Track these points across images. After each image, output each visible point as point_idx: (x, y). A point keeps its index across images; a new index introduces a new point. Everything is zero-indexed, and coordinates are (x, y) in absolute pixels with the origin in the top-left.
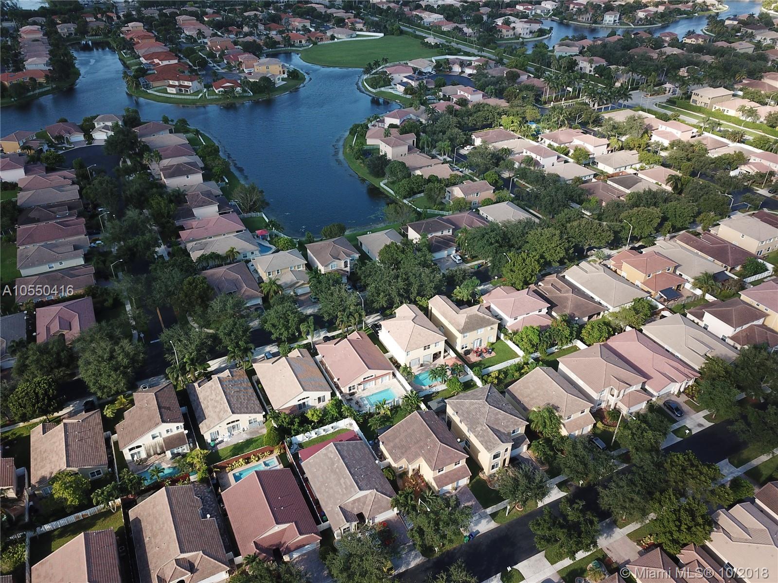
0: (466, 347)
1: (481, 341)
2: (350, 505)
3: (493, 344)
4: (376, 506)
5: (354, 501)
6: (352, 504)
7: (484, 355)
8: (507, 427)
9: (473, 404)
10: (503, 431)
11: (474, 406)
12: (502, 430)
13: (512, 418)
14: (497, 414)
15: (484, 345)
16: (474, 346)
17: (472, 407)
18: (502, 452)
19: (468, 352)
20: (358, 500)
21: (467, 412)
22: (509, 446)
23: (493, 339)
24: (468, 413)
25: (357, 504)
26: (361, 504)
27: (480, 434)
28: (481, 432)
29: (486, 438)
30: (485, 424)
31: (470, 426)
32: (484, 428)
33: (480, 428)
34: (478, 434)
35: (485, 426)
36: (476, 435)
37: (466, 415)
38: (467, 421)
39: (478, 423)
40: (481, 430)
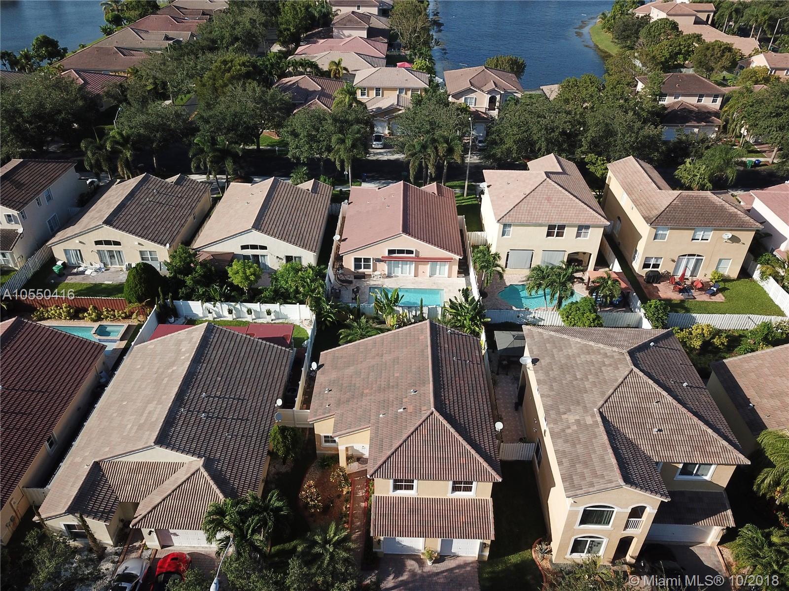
0: (656, 266)
1: (698, 262)
2: (125, 471)
3: (726, 280)
4: (176, 503)
5: (140, 466)
6: (131, 471)
7: (695, 293)
8: (669, 445)
9: (588, 351)
10: (649, 452)
11: (588, 358)
12: (645, 447)
13: (694, 427)
14: (648, 397)
15: (705, 274)
16: (677, 268)
17: (583, 358)
18: (621, 512)
19: (656, 277)
20: (152, 468)
21: (561, 368)
22: (652, 503)
23: (731, 269)
24: (565, 369)
25: (140, 477)
26: (151, 482)
27: (569, 431)
28: (575, 428)
29: (580, 449)
30: (595, 410)
31: (550, 403)
32: (589, 420)
33: (577, 417)
34: (563, 430)
35: (593, 416)
36: (556, 430)
37: (555, 373)
38: (551, 388)
39: (578, 403)
40: (578, 422)
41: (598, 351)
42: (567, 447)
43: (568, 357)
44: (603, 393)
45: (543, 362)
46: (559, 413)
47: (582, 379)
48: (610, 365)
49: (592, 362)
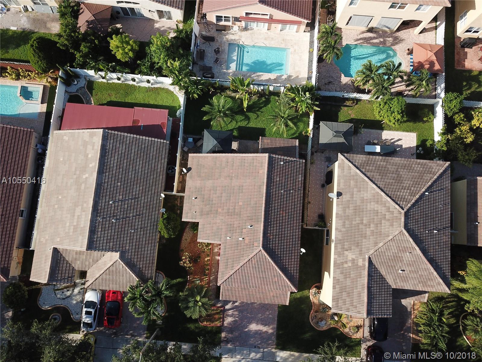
0: (478, 31)
9: (378, 200)
10: (391, 283)
13: (427, 270)
14: (405, 250)
19: (471, 42)
27: (346, 266)
28: (350, 264)
29: (348, 282)
30: (367, 256)
31: (340, 237)
32: (360, 263)
33: (354, 257)
34: (342, 263)
35: (364, 260)
36: (338, 262)
37: (350, 212)
38: (344, 226)
39: (358, 245)
40: (353, 260)
41: (384, 204)
42: (341, 277)
43: (362, 200)
44: (376, 244)
45: (345, 197)
46: (343, 249)
47: (366, 225)
48: (388, 220)
49: (377, 212)
